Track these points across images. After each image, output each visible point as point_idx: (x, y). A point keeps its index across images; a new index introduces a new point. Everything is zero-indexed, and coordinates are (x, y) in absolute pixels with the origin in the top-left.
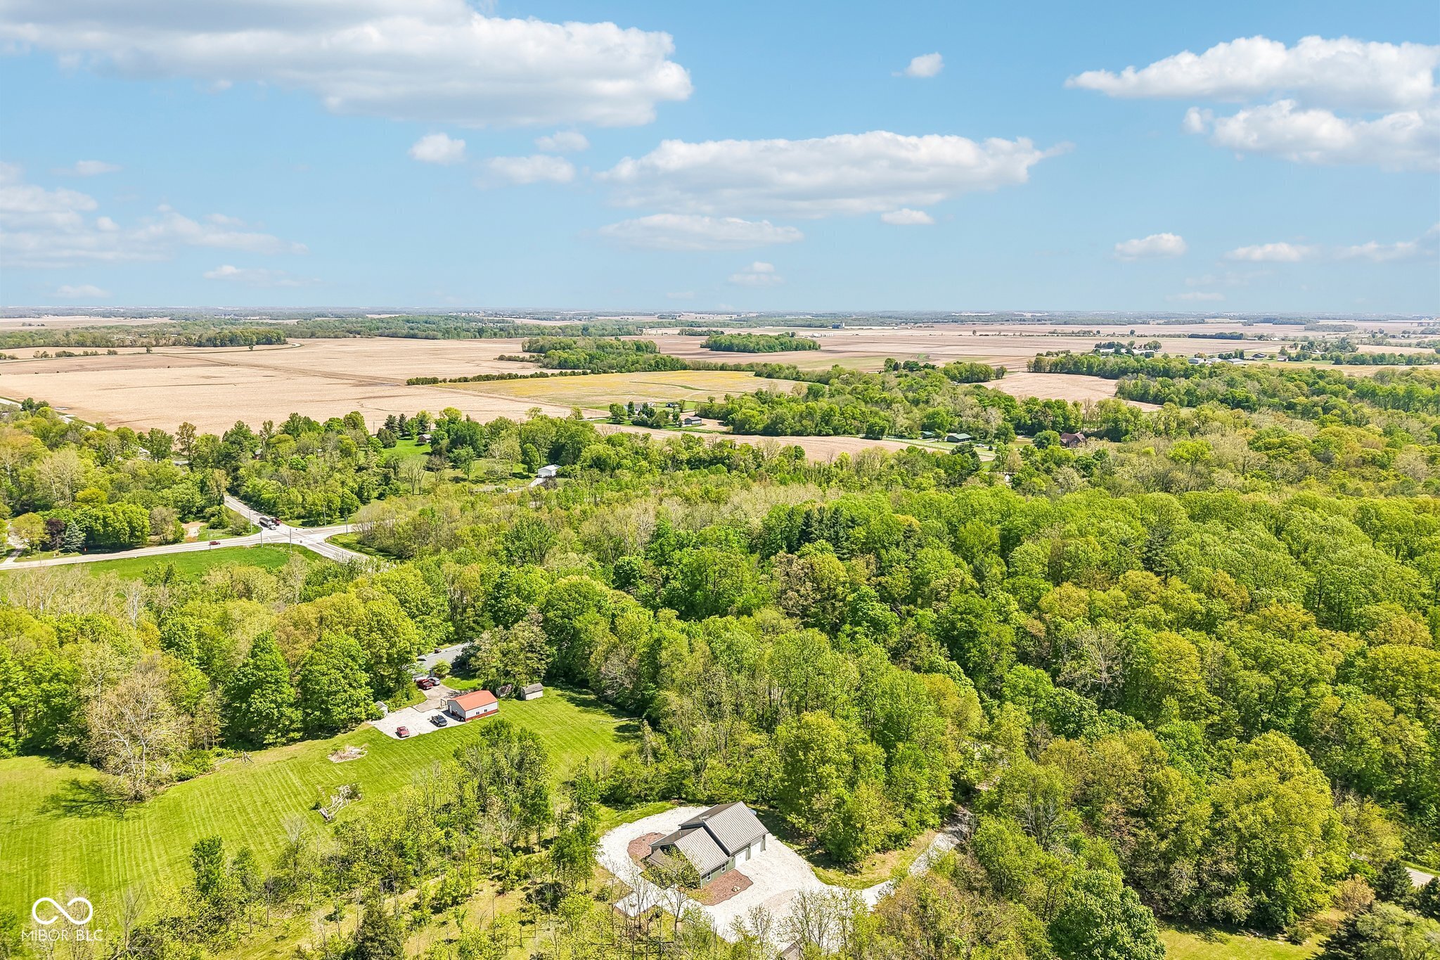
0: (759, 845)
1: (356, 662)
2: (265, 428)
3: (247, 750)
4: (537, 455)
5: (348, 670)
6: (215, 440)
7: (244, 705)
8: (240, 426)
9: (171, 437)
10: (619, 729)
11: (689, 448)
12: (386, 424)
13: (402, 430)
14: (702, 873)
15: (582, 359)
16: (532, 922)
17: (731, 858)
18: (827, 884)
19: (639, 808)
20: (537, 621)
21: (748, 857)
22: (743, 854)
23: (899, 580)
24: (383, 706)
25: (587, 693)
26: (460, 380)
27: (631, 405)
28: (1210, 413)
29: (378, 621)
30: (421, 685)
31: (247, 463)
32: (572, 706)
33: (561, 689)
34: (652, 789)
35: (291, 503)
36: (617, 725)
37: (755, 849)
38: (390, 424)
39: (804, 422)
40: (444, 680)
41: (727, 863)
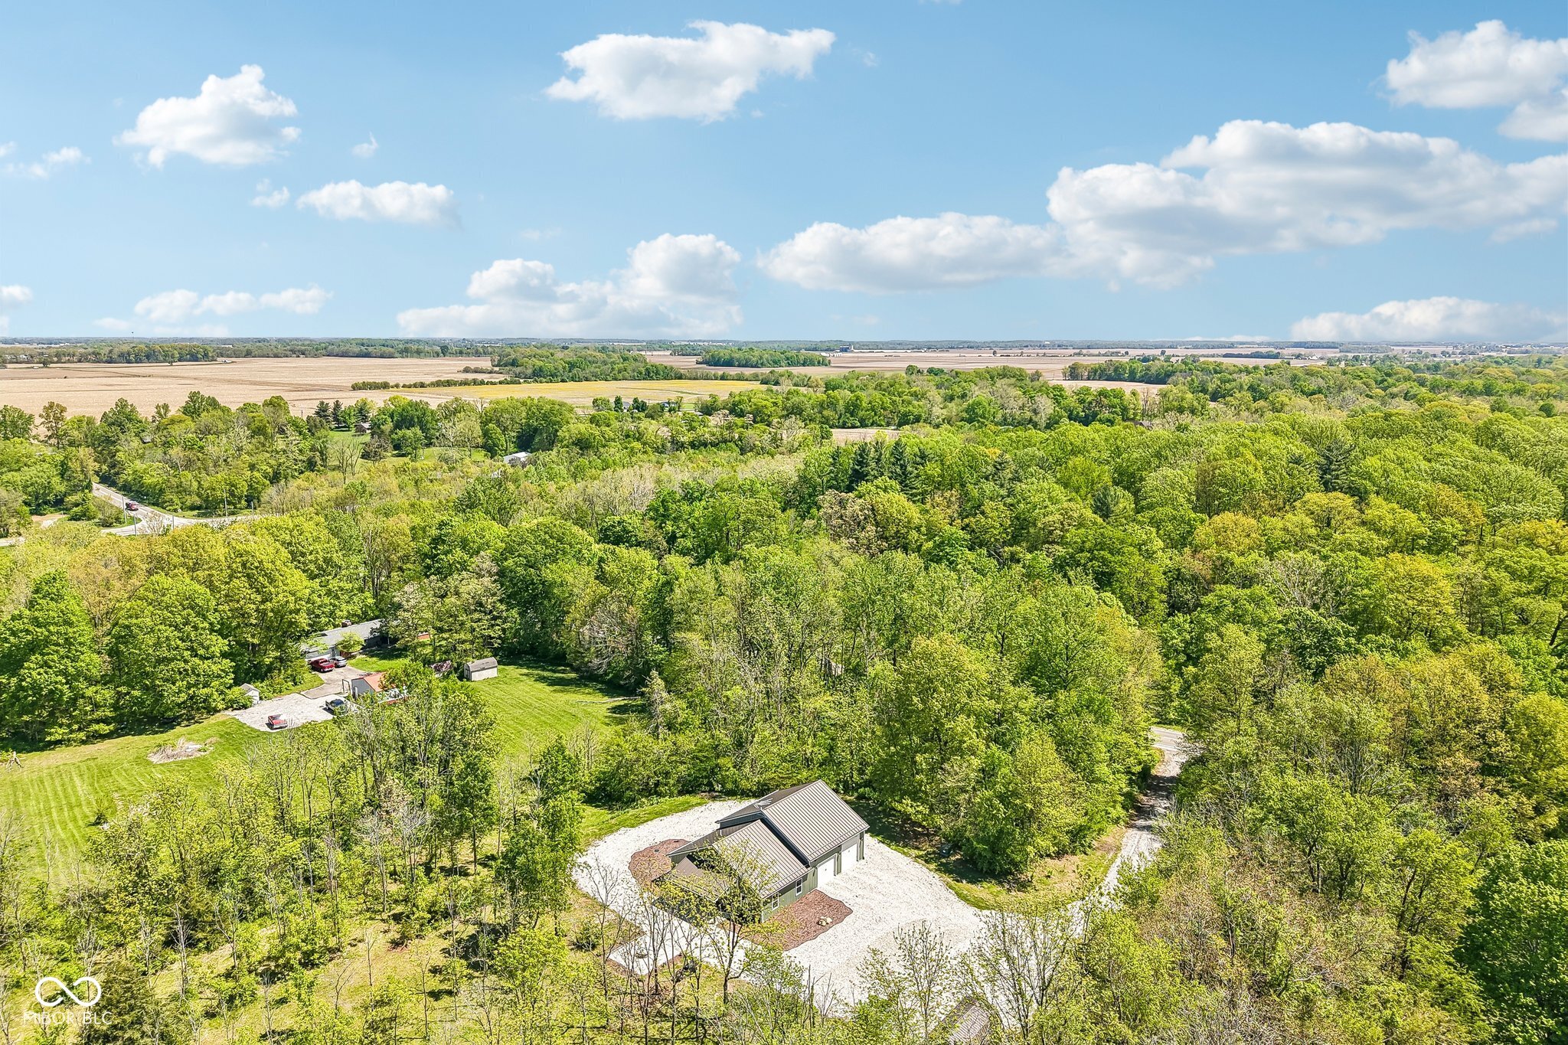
0: (854, 849)
1: (205, 618)
2: (159, 413)
3: (19, 751)
4: (503, 439)
5: (188, 628)
6: (90, 421)
7: (14, 680)
8: (122, 404)
9: (31, 417)
10: (616, 709)
11: (692, 429)
12: (317, 413)
13: (336, 420)
14: (763, 895)
15: (560, 367)
16: (450, 993)
17: (811, 870)
18: (979, 907)
19: (647, 805)
20: (489, 572)
21: (838, 870)
22: (830, 864)
23: (995, 517)
24: (252, 690)
25: (564, 672)
26: (415, 386)
27: (618, 401)
28: (1286, 400)
29: (244, 565)
30: (317, 667)
31: (128, 446)
32: (540, 685)
33: (528, 668)
34: (667, 774)
35: (181, 490)
36: (610, 706)
37: (849, 856)
38: (322, 411)
39: (825, 413)
40: (353, 661)
41: (805, 878)
